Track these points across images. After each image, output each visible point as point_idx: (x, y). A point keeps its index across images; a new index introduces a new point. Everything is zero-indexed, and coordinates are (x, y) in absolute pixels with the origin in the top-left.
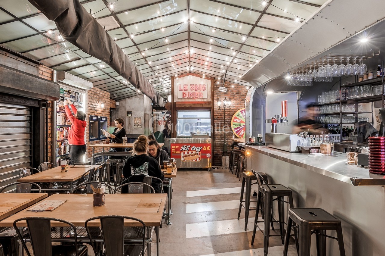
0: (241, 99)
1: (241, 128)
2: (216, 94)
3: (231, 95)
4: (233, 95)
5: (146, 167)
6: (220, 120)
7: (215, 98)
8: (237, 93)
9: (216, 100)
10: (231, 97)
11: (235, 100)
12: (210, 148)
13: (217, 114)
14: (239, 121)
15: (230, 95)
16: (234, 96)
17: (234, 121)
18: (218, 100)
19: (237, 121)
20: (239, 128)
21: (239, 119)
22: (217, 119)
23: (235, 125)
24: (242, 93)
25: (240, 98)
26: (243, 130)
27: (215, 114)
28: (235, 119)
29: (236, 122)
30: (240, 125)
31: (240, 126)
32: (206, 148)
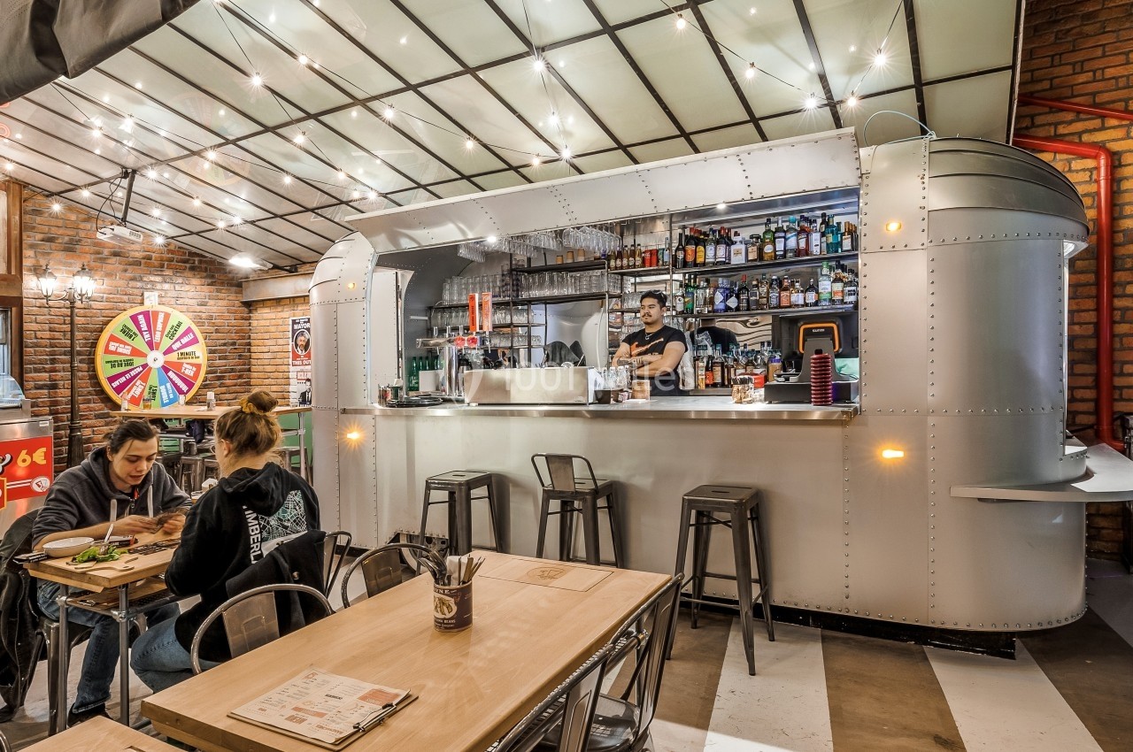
0: (128, 275)
1: (133, 373)
2: (32, 246)
3: (93, 256)
4: (100, 259)
5: (297, 508)
6: (46, 346)
7: (27, 263)
8: (116, 254)
9: (30, 270)
10: (93, 264)
11: (109, 275)
12: (47, 455)
13: (34, 326)
14: (127, 350)
15: (88, 256)
16: (103, 260)
17: (107, 351)
18: (39, 271)
19: (120, 350)
20: (128, 376)
21: (125, 344)
22: (36, 345)
23: (113, 364)
24: (132, 254)
25: (126, 271)
26: (139, 382)
27: (26, 326)
28: (112, 343)
29: (115, 353)
30: (128, 363)
31: (130, 368)
32: (28, 458)
